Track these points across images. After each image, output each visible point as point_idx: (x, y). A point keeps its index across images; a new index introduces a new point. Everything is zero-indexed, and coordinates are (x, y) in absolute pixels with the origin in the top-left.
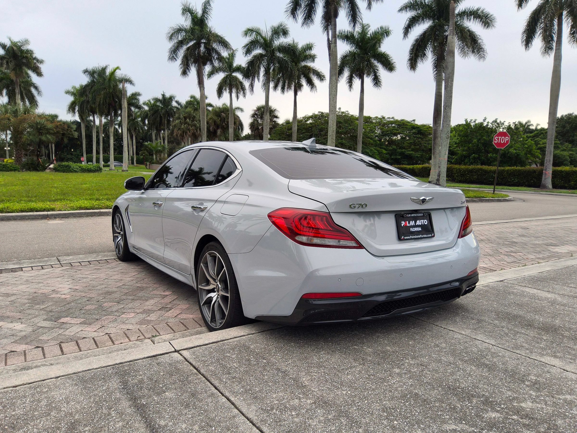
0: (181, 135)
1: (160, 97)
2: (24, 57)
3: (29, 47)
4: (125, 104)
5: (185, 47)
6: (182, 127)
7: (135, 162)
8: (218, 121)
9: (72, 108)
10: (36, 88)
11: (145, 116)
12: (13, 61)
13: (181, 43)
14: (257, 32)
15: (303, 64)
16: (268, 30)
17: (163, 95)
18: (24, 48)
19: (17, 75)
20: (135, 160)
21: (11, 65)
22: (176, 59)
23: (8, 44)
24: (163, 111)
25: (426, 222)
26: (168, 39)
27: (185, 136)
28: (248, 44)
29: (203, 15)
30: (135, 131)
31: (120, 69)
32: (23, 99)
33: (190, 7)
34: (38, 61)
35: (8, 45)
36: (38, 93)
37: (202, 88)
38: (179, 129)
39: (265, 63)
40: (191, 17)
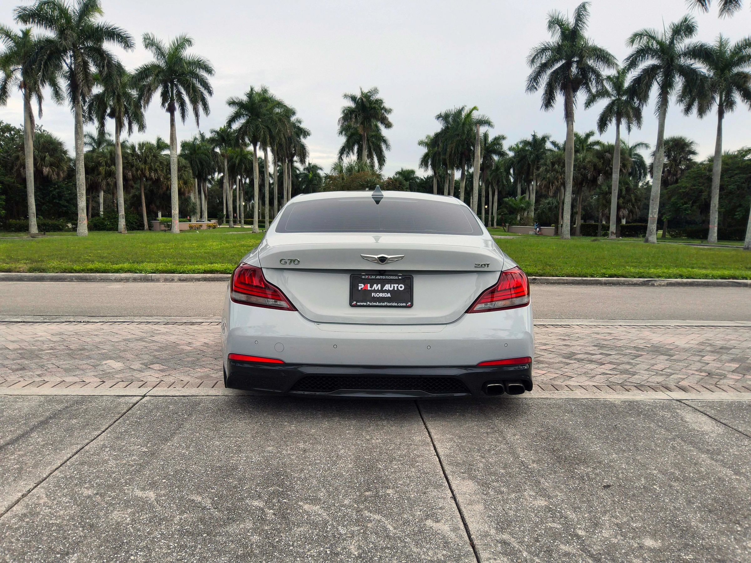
0: (545, 186)
1: (530, 139)
2: (372, 109)
3: (378, 96)
4: (478, 151)
5: (549, 72)
6: (548, 176)
7: (495, 224)
8: (600, 164)
9: (424, 162)
10: (385, 141)
11: (511, 163)
12: (361, 115)
13: (544, 67)
14: (650, 36)
15: (736, 70)
16: (666, 29)
17: (534, 136)
18: (374, 98)
19: (364, 129)
20: (495, 220)
21: (360, 119)
22: (536, 88)
23: (358, 95)
24: (532, 156)
25: (401, 287)
26: (529, 64)
27: (551, 187)
28: (633, 55)
29: (577, 24)
30: (497, 184)
31: (477, 110)
32: (370, 156)
33: (560, 18)
34: (386, 110)
35: (359, 97)
36: (387, 148)
37: (570, 123)
38: (544, 178)
39: (660, 78)
40: (560, 30)
